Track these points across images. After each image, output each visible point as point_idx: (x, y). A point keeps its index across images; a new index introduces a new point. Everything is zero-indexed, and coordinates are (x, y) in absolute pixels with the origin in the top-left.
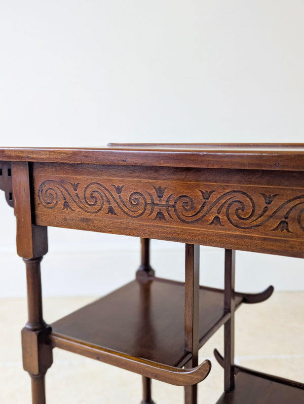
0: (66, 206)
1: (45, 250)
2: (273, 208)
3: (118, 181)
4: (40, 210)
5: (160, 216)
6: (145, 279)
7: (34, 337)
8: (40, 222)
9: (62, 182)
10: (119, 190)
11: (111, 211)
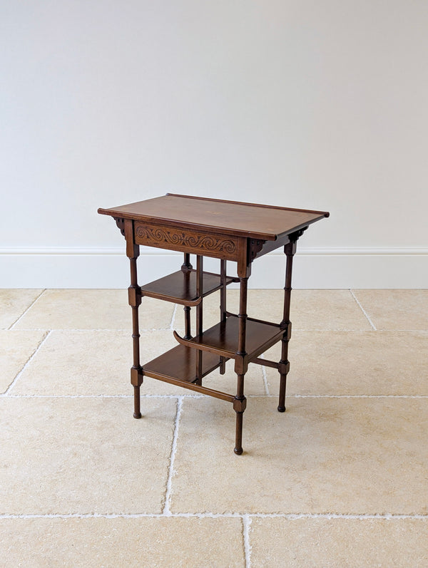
0: (148, 237)
1: (139, 255)
2: (219, 243)
3: (168, 230)
4: (137, 238)
5: (184, 244)
6: (187, 270)
7: (134, 290)
8: (136, 243)
9: (146, 228)
10: (169, 233)
11: (166, 240)
